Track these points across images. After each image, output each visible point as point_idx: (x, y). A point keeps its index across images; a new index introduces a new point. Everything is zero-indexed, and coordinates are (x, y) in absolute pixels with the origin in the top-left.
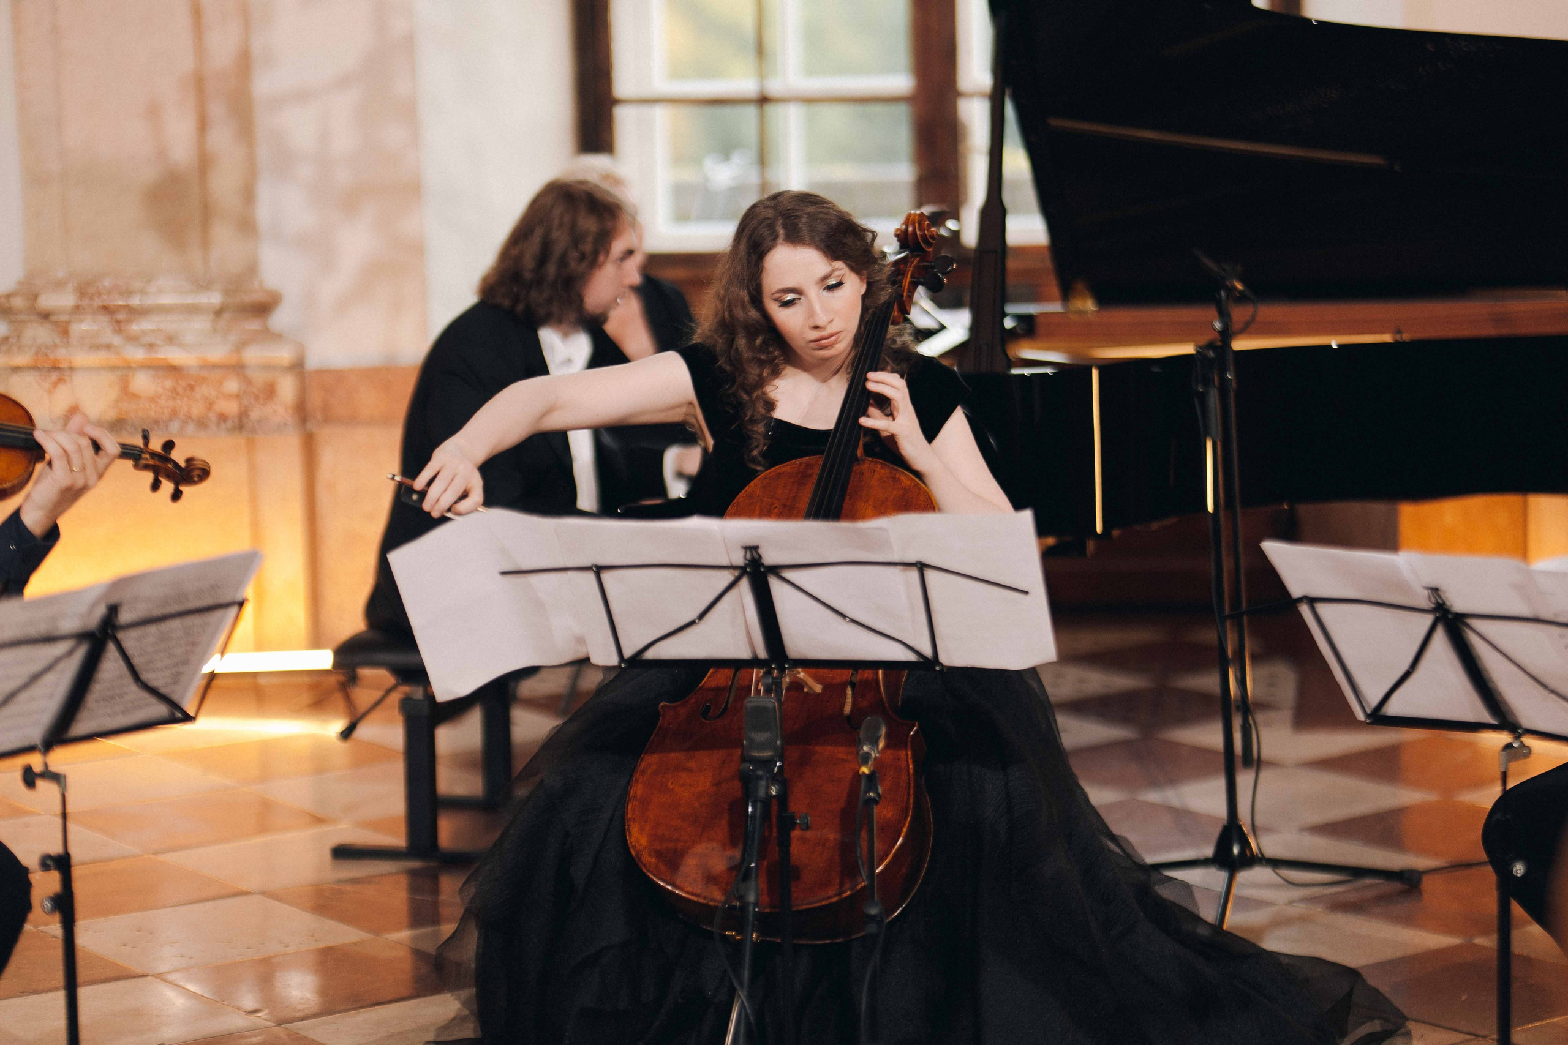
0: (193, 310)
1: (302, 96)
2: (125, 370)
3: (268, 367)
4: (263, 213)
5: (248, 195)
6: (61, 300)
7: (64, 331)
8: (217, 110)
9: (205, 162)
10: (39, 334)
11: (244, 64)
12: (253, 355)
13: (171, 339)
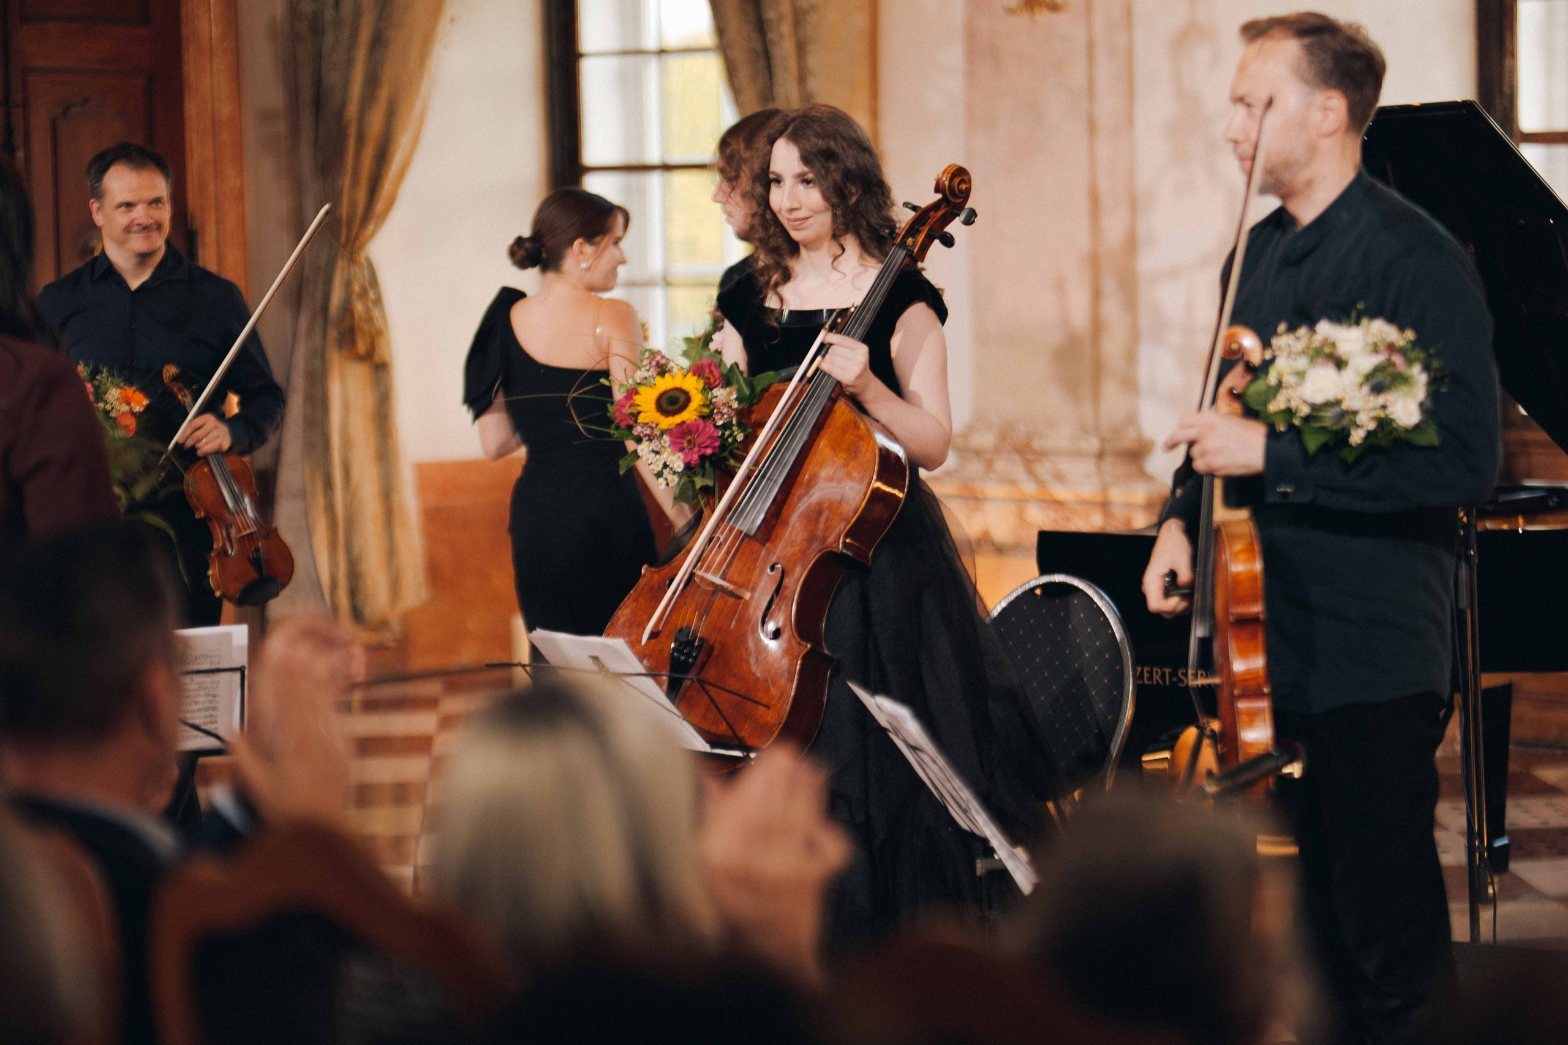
0: (1077, 454)
1: (1173, 273)
2: (1021, 502)
3: (1129, 506)
4: (1142, 374)
5: (1131, 356)
6: (985, 440)
7: (989, 465)
8: (1109, 284)
9: (1097, 326)
10: (975, 467)
11: (1131, 244)
12: (1117, 494)
13: (1059, 477)
